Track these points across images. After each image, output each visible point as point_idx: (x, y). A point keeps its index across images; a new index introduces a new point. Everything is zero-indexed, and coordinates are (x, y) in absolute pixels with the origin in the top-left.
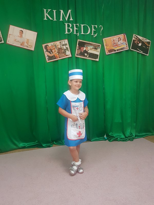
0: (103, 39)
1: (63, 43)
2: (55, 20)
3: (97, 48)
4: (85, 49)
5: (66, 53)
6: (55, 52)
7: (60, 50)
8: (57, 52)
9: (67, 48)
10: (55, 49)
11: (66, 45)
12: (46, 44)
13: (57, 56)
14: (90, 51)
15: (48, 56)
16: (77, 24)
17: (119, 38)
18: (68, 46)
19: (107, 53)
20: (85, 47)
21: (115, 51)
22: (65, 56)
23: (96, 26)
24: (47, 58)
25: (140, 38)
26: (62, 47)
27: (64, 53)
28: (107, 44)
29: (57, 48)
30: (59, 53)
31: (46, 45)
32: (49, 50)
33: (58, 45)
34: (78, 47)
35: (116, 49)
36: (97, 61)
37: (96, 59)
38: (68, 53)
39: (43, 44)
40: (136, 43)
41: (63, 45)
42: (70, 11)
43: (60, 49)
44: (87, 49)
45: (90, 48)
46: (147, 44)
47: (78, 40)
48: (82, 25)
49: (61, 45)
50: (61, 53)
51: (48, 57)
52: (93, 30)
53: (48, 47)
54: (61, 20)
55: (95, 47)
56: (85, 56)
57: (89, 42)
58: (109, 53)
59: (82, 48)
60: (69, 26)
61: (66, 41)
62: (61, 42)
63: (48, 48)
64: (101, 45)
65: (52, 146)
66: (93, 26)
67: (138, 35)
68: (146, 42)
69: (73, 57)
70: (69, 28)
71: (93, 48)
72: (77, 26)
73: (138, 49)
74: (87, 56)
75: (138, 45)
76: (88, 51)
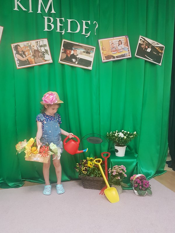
0: (99, 40)
1: (41, 44)
2: (31, 11)
3: (90, 51)
4: (72, 52)
5: (45, 57)
6: (29, 56)
7: (37, 53)
8: (33, 56)
9: (46, 51)
11: (45, 46)
13: (32, 60)
14: (80, 56)
15: (19, 60)
16: (62, 18)
17: (120, 41)
18: (47, 48)
19: (104, 60)
20: (73, 50)
21: (114, 57)
22: (43, 61)
23: (89, 22)
24: (17, 63)
25: (150, 41)
26: (39, 48)
27: (41, 57)
28: (103, 47)
29: (32, 49)
30: (34, 57)
31: (16, 45)
32: (20, 52)
33: (33, 46)
34: (62, 50)
35: (115, 55)
36: (90, 70)
37: (88, 67)
38: (48, 58)
39: (13, 43)
40: (143, 48)
41: (41, 46)
43: (36, 51)
44: (75, 53)
45: (80, 52)
46: (159, 50)
47: (63, 40)
48: (69, 21)
49: (38, 46)
50: (37, 56)
51: (18, 62)
52: (84, 27)
53: (19, 47)
54: (39, 12)
55: (86, 50)
56: (72, 62)
57: (78, 44)
58: (106, 60)
59: (68, 52)
60: (49, 20)
61: (45, 41)
62: (37, 42)
63: (19, 49)
64: (95, 48)
65: (21, 185)
66: (84, 22)
67: (146, 37)
68: (157, 47)
69: (54, 63)
70: (50, 24)
71: (84, 52)
72: (61, 21)
73: (146, 55)
74: (75, 63)
75: (146, 50)
76: (77, 56)
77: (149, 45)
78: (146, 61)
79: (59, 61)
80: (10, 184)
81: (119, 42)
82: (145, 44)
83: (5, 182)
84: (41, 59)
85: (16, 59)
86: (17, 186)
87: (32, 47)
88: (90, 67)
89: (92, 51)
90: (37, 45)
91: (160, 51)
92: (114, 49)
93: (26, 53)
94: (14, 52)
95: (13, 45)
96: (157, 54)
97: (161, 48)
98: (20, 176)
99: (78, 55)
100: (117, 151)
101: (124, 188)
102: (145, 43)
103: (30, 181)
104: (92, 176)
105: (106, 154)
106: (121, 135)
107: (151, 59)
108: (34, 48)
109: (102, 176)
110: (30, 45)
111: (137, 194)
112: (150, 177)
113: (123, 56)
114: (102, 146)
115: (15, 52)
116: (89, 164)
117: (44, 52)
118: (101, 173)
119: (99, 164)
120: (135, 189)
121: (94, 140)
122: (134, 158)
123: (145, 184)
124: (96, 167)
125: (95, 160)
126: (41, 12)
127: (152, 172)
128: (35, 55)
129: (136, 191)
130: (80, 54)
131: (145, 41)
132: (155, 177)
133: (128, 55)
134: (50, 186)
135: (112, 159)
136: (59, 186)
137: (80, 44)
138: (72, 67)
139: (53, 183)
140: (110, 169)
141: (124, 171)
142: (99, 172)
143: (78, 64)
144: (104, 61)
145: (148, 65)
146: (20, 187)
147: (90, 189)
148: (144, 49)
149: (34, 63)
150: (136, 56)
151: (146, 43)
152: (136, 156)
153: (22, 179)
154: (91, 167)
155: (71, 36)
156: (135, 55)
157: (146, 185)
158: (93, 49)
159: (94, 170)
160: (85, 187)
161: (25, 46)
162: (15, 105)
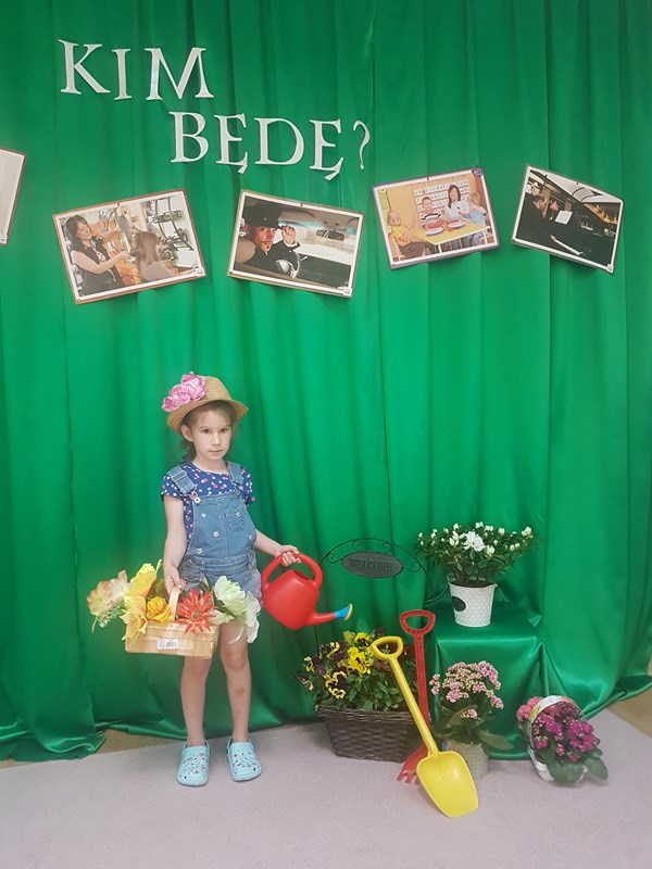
0: (376, 190)
1: (163, 208)
2: (123, 94)
3: (344, 230)
4: (278, 237)
5: (176, 258)
6: (120, 255)
7: (147, 244)
8: (133, 255)
9: (182, 235)
10: (117, 235)
11: (177, 216)
12: (72, 214)
13: (128, 270)
14: (306, 250)
15: (81, 271)
16: (237, 116)
17: (452, 187)
18: (186, 224)
19: (396, 259)
20: (282, 228)
21: (434, 249)
22: (169, 270)
23: (337, 124)
24: (75, 281)
25: (566, 184)
26: (156, 225)
27: (163, 259)
28: (393, 215)
29: (131, 230)
30: (139, 260)
31: (71, 219)
32: (87, 244)
33: (134, 220)
34: (241, 228)
35: (437, 241)
36: (347, 299)
37: (336, 287)
38: (190, 260)
39: (58, 212)
40: (540, 211)
41: (162, 219)
42: (196, 53)
43: (145, 238)
44: (288, 238)
45: (305, 235)
46: (601, 216)
47: (244, 194)
48: (264, 123)
49: (150, 219)
50: (149, 255)
51: (79, 277)
52: (320, 142)
53: (80, 225)
54: (154, 95)
55: (329, 226)
56: (277, 271)
57: (299, 205)
58: (402, 259)
60: (190, 125)
61: (178, 201)
62: (148, 204)
63: (83, 231)
64: (361, 217)
65: (92, 749)
66: (318, 125)
67: (551, 169)
68: (594, 204)
69: (212, 279)
70: (193, 136)
71: (320, 233)
72: (234, 127)
73: (553, 237)
74: (289, 273)
75: (555, 218)
76: (295, 248)
77: (562, 198)
78: (553, 258)
79: (231, 269)
80: (50, 745)
81: (450, 191)
82: (546, 195)
83: (32, 734)
84: (162, 264)
85: (71, 268)
86: (78, 753)
87: (131, 225)
88: (345, 288)
89: (349, 230)
90: (149, 214)
91: (607, 220)
92: (432, 220)
93: (109, 246)
94: (65, 243)
95: (59, 220)
96: (595, 231)
97: (611, 209)
98: (89, 712)
99: (299, 245)
100: (461, 605)
101: (493, 754)
102: (548, 192)
103: (126, 731)
104: (368, 706)
105: (416, 619)
106: (474, 541)
107: (575, 251)
108: (136, 224)
109: (404, 707)
110: (123, 216)
111: (547, 776)
112: (594, 703)
113: (466, 242)
114: (400, 586)
115: (69, 242)
116: (353, 658)
117: (175, 241)
118: (400, 694)
119: (393, 659)
120: (539, 758)
121: (370, 563)
122: (530, 631)
123: (578, 738)
124: (382, 668)
125: (374, 645)
126: (159, 98)
127: (603, 685)
128: (140, 250)
129: (541, 767)
130: (308, 240)
131: (548, 186)
132: (613, 706)
133: (485, 238)
134: (203, 749)
135: (445, 635)
136: (240, 749)
137: (304, 206)
138: (277, 288)
139: (218, 734)
140: (436, 676)
141: (490, 686)
142: (394, 691)
143: (298, 276)
144: (396, 263)
145: (563, 273)
146: (88, 753)
147: (359, 757)
148: (544, 214)
149: (137, 280)
150: (517, 240)
151: (552, 193)
152: (535, 620)
153: (97, 721)
154: (362, 671)
155: (273, 177)
156: (514, 238)
157: (581, 740)
158: (354, 222)
159: (372, 681)
160: (341, 750)
161: (105, 221)
162: (70, 440)
